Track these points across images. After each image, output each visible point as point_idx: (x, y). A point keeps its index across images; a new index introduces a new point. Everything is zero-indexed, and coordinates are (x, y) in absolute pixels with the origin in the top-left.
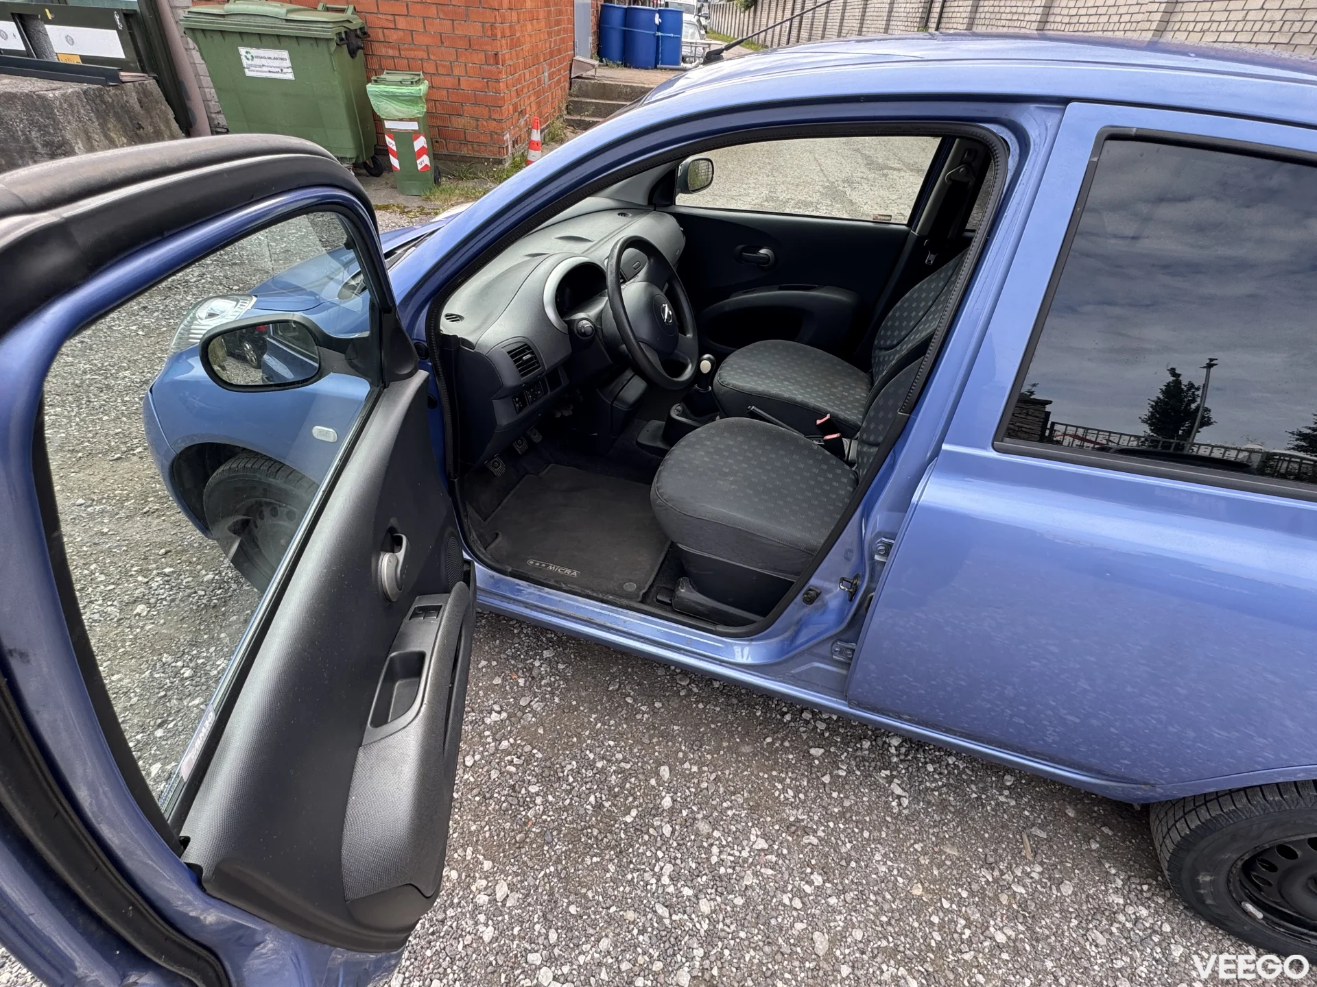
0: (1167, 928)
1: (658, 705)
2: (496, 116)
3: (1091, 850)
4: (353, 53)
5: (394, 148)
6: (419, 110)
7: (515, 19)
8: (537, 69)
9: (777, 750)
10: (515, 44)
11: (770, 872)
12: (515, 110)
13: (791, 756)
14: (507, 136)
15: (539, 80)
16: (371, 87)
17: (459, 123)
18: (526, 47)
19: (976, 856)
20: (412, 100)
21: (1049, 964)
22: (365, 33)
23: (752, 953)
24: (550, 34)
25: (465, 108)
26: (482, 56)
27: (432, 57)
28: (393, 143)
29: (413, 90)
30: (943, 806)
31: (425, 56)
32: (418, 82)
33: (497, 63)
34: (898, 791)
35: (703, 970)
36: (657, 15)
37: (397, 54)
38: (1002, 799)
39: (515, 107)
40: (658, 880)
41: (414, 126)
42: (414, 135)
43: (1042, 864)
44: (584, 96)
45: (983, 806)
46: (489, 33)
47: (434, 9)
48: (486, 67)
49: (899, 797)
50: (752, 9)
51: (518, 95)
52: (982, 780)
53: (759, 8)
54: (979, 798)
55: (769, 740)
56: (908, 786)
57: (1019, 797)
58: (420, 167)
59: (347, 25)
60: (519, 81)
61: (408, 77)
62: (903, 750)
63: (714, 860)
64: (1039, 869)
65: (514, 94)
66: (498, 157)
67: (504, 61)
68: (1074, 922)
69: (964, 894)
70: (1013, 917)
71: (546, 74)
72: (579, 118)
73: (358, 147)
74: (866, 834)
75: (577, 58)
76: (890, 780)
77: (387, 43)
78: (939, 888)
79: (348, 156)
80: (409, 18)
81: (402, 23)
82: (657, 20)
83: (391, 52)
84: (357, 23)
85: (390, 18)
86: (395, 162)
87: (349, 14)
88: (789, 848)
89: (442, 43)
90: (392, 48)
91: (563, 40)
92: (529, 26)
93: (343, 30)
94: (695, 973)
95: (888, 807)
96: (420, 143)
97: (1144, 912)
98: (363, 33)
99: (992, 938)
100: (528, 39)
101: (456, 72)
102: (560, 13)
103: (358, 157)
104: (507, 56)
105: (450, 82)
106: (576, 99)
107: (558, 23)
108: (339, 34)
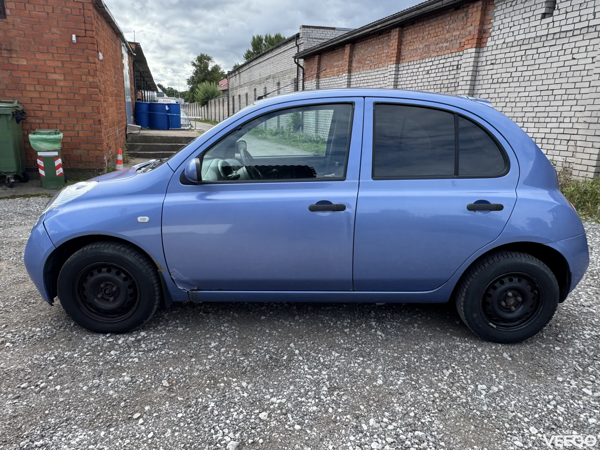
0: (475, 346)
1: (279, 330)
2: (100, 148)
3: (447, 336)
4: (18, 121)
5: (43, 165)
6: (58, 146)
7: (106, 105)
8: (114, 129)
9: (332, 333)
10: (106, 116)
11: (344, 360)
12: (107, 146)
13: (338, 333)
14: (105, 158)
15: (115, 133)
16: (31, 136)
17: (77, 152)
18: (110, 118)
19: (412, 344)
20: (55, 141)
21: (443, 361)
22: (24, 113)
23: (346, 379)
24: (118, 113)
25: (81, 145)
26: (92, 121)
27: (62, 122)
28: (42, 163)
29: (57, 136)
30: (396, 335)
31: (59, 122)
32: (59, 133)
33: (100, 124)
34: (380, 333)
35: (331, 385)
36: (167, 107)
37: (41, 121)
38: (415, 330)
39: (108, 144)
40: (304, 370)
41: (56, 154)
42: (56, 158)
43: (433, 341)
44: (135, 142)
45: (410, 333)
46: (96, 111)
47: (65, 102)
48: (94, 126)
49: (381, 335)
50: (206, 106)
51: (108, 139)
52: (407, 327)
53: (209, 105)
54: (408, 331)
55: (328, 330)
56: (383, 332)
57: (421, 329)
58: (57, 174)
59: (17, 108)
60: (108, 133)
61: (53, 131)
62: (377, 324)
63: (322, 361)
64: (433, 342)
65: (107, 138)
66: (101, 168)
67: (103, 123)
68: (447, 351)
69: (411, 352)
70: (428, 354)
71: (118, 131)
72: (134, 152)
73: (18, 167)
74: (373, 346)
75: (129, 125)
76: (376, 331)
77: (36, 117)
78: (403, 353)
79: (12, 171)
80: (50, 106)
81: (45, 108)
82: (167, 108)
83: (38, 121)
84: (21, 108)
85: (39, 106)
86: (42, 172)
87: (16, 104)
88: (348, 354)
89: (69, 116)
90: (38, 119)
91: (122, 117)
92: (110, 109)
93: (15, 111)
94: (329, 387)
95: (379, 339)
96: (59, 162)
97: (468, 344)
98: (23, 112)
99: (424, 359)
100: (110, 115)
101: (77, 129)
102: (121, 104)
103: (17, 172)
104: (104, 121)
105: (72, 133)
106: (130, 144)
107: (120, 109)
108: (13, 112)
